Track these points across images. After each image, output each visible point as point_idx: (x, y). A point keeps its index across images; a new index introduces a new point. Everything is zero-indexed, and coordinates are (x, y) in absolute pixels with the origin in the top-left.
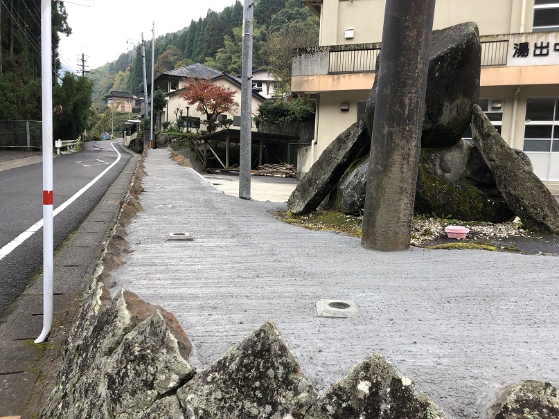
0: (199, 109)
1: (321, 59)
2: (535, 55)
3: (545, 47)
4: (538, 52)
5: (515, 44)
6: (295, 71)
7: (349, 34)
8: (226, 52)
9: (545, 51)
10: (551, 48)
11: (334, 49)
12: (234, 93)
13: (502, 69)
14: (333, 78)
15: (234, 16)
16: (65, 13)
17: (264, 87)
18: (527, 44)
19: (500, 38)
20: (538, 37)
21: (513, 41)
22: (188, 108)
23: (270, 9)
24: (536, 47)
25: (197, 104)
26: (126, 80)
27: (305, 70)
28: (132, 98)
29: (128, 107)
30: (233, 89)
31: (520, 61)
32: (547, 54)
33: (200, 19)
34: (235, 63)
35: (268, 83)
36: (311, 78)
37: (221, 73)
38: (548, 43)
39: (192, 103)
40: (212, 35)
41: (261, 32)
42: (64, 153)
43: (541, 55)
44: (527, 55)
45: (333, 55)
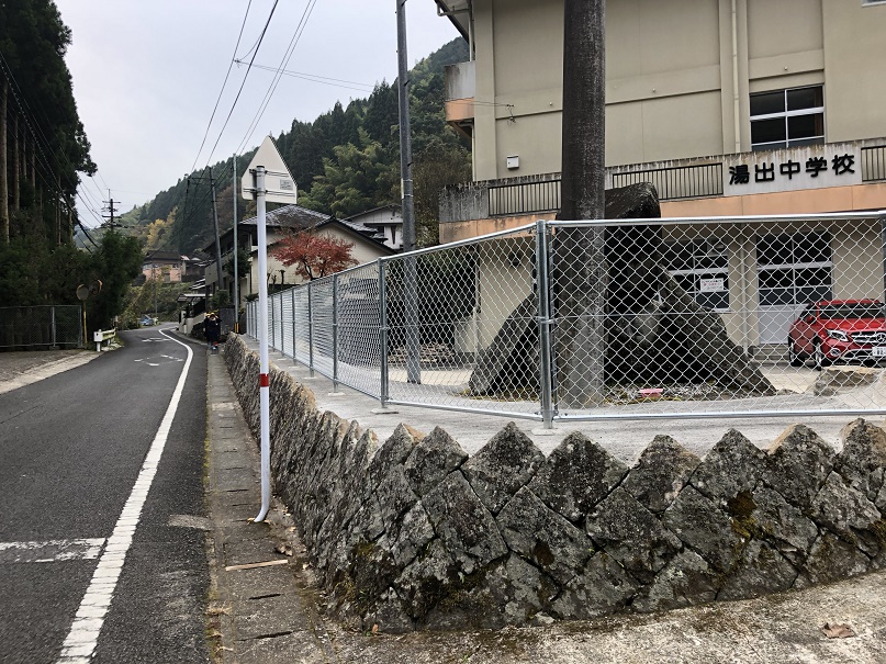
0: (300, 272)
1: (478, 199)
2: (757, 180)
3: (768, 170)
4: (761, 176)
5: (731, 168)
6: (444, 216)
7: (514, 163)
8: (327, 182)
9: (769, 175)
10: (777, 170)
11: (493, 184)
12: (351, 246)
13: (719, 200)
14: (496, 224)
15: (334, 128)
16: (85, 142)
17: (388, 233)
18: (745, 167)
19: (711, 161)
20: (758, 158)
21: (727, 164)
22: (283, 272)
23: (388, 116)
24: (757, 170)
25: (296, 265)
26: (168, 233)
27: (456, 214)
28: (181, 261)
29: (175, 274)
30: (348, 241)
31: (740, 189)
32: (773, 179)
33: (282, 135)
34: (341, 197)
35: (393, 227)
36: (465, 224)
37: (327, 218)
38: (772, 165)
39: (288, 264)
40: (302, 159)
41: (377, 149)
42: (106, 349)
43: (765, 180)
44: (748, 181)
45: (493, 192)
